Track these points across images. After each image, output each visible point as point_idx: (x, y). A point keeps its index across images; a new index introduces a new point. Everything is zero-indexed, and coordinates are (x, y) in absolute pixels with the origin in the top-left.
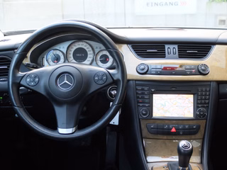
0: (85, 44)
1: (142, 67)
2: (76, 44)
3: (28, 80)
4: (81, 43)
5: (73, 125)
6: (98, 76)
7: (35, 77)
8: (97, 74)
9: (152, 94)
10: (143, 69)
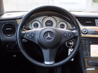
0: (52, 18)
1: (84, 30)
2: (47, 18)
3: (28, 35)
4: (50, 18)
5: (53, 60)
6: (66, 34)
7: (32, 34)
8: (65, 33)
9: (90, 44)
10: (85, 32)
